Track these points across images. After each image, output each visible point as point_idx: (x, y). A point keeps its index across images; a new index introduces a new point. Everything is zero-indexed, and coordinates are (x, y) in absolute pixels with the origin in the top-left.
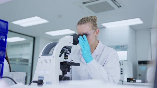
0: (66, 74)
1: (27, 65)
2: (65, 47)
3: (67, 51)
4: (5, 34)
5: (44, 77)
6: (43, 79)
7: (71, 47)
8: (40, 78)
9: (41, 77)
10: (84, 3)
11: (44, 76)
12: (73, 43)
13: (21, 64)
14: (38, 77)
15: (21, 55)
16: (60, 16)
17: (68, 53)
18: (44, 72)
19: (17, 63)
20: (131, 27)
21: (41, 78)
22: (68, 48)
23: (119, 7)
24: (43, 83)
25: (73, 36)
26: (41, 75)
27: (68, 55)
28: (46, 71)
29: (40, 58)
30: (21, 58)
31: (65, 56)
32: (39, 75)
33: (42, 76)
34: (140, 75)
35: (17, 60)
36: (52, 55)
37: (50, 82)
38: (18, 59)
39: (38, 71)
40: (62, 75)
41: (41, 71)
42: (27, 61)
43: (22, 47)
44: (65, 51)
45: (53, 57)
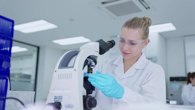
0: (91, 93)
1: (29, 82)
2: (89, 57)
3: (91, 62)
4: (10, 37)
5: (62, 98)
6: (62, 101)
7: (97, 57)
8: (56, 100)
9: (59, 98)
10: (103, 3)
11: (62, 96)
12: (99, 52)
13: (21, 81)
14: (54, 97)
15: (21, 69)
16: (72, 20)
17: (93, 65)
18: (63, 91)
19: (16, 80)
20: (160, 34)
21: (58, 100)
22: (92, 58)
23: (147, 8)
24: (61, 107)
25: (99, 43)
26: (57, 95)
27: (92, 67)
28: (64, 89)
29: (56, 71)
30: (21, 74)
31: (88, 69)
32: (55, 96)
33: (59, 96)
34: (172, 95)
35: (16, 76)
36: (73, 67)
37: (70, 105)
38: (17, 74)
39: (53, 90)
40: (86, 94)
41: (57, 89)
42: (29, 77)
43: (22, 59)
44: (89, 63)
45: (75, 70)
